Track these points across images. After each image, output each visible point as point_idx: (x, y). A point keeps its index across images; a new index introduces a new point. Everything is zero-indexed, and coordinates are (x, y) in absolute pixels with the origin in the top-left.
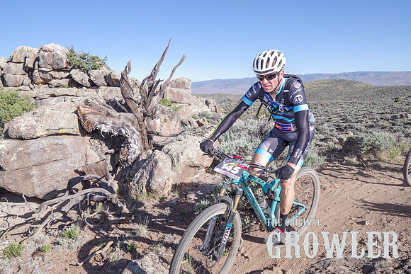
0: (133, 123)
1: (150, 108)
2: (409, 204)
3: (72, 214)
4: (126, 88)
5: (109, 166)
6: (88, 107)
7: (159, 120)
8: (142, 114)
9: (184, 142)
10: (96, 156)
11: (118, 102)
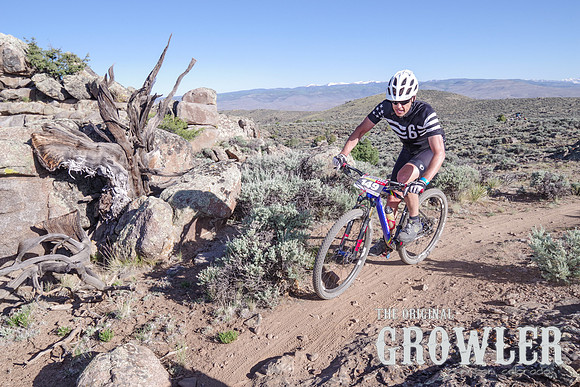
0: (118, 158)
1: (143, 136)
2: (482, 261)
3: (26, 291)
4: (107, 107)
5: (85, 220)
6: (48, 134)
7: (158, 152)
8: (132, 144)
9: (192, 185)
10: (65, 206)
11: (95, 128)
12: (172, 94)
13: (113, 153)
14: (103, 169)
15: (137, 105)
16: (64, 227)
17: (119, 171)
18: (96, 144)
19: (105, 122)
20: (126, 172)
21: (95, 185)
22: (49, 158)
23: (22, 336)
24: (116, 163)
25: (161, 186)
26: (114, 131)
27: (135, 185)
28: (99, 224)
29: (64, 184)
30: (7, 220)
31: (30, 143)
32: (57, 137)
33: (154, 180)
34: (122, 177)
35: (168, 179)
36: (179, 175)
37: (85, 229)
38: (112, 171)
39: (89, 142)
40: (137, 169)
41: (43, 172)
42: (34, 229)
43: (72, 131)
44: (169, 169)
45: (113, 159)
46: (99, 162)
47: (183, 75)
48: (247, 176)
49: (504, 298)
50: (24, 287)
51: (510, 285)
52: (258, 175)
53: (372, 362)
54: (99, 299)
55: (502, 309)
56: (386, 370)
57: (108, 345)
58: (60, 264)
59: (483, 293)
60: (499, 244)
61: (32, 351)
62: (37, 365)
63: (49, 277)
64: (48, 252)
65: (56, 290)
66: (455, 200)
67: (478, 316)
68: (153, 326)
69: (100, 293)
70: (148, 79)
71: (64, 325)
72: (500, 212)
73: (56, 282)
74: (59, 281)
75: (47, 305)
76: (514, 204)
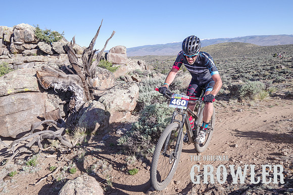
0: (78, 82)
1: (90, 70)
2: (267, 131)
3: (35, 148)
4: (72, 57)
5: (63, 113)
6: (44, 71)
7: (97, 78)
8: (84, 75)
9: (114, 94)
10: (53, 106)
11: (67, 67)
12: (103, 49)
13: (75, 79)
14: (71, 87)
15: (86, 55)
16: (53, 116)
17: (79, 88)
18: (67, 75)
19: (71, 64)
20: (82, 89)
21: (67, 95)
22: (45, 83)
23: (33, 171)
24: (77, 84)
25: (99, 95)
26: (76, 68)
27: (87, 95)
28: (69, 115)
29: (52, 95)
30: (26, 113)
31: (36, 76)
32: (49, 73)
33: (96, 92)
34: (80, 91)
35: (103, 92)
36: (108, 89)
37: (63, 117)
38: (75, 88)
39: (64, 74)
40: (87, 87)
41: (42, 89)
42: (38, 117)
43: (56, 69)
44: (103, 87)
45: (76, 82)
46: (69, 84)
47: (109, 39)
48: (142, 89)
49: (280, 151)
50: (34, 146)
51: (283, 145)
52: (147, 89)
53: (209, 186)
54: (70, 152)
55: (280, 158)
56: (217, 190)
57: (74, 176)
58: (51, 135)
59: (269, 149)
60: (277, 122)
61: (38, 178)
62: (40, 185)
63: (46, 141)
64: (45, 129)
65: (49, 148)
66: (251, 99)
67: (266, 161)
68: (96, 166)
69: (70, 149)
70: (92, 42)
71: (53, 165)
72: (276, 105)
73: (49, 143)
74: (51, 143)
75: (45, 155)
76: (284, 100)
